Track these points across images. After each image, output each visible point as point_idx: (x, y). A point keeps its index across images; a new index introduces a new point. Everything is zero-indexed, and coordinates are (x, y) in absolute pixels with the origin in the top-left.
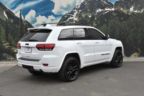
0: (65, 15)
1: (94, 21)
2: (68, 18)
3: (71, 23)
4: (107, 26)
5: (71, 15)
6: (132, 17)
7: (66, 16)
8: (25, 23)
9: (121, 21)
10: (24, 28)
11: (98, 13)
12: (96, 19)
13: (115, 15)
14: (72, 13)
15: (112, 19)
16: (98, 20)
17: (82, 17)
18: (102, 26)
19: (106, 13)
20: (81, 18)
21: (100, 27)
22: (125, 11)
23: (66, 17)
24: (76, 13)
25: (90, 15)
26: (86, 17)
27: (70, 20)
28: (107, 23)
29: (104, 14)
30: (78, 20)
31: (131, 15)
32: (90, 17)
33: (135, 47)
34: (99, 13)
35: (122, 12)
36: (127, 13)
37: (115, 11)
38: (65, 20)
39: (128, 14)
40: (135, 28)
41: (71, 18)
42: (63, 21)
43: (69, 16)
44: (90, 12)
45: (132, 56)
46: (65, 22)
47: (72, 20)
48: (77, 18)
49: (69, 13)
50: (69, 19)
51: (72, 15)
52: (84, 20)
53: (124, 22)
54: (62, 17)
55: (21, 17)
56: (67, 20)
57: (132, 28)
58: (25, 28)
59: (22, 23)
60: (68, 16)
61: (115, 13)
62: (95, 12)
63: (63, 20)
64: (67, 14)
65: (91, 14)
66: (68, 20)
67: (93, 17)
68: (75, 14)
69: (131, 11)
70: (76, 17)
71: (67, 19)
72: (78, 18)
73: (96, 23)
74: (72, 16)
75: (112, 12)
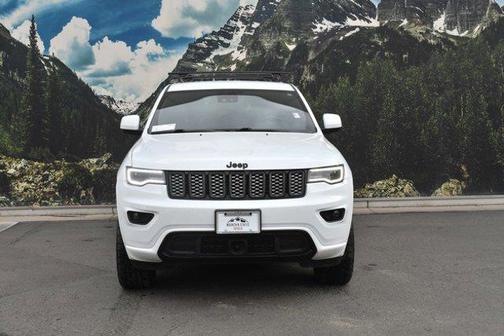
0: (200, 40)
1: (305, 62)
2: (212, 50)
3: (223, 68)
4: (353, 81)
5: (222, 39)
6: (441, 50)
7: (203, 45)
8: (49, 65)
9: (401, 65)
10: (45, 85)
11: (319, 34)
12: (311, 56)
13: (380, 43)
14: (227, 32)
15: (370, 58)
16: (319, 59)
17: (262, 49)
18: (335, 81)
19: (348, 35)
20: (258, 54)
21: (327, 87)
22: (416, 31)
23: (203, 48)
24: (241, 33)
25: (290, 42)
26: (279, 47)
27: (216, 57)
28: (352, 73)
29: (341, 38)
30: (247, 59)
31: (439, 45)
32: (292, 47)
33: (451, 160)
34: (323, 36)
35: (407, 33)
36: (422, 38)
37: (380, 30)
38: (201, 57)
39: (425, 42)
40: (450, 93)
41: (221, 52)
42: (194, 61)
43: (213, 45)
44: (290, 32)
45: (438, 190)
46: (201, 65)
47: (225, 60)
48: (245, 53)
49: (213, 33)
50: (215, 53)
51: (226, 41)
52: (271, 58)
53: (413, 69)
54: (191, 46)
55: (33, 42)
56: (208, 60)
57: (441, 91)
58: (48, 83)
59: (36, 67)
60: (210, 42)
61: (381, 38)
62: (309, 30)
63: (192, 57)
64: (206, 35)
65: (297, 36)
66: (212, 57)
67: (302, 49)
68: (237, 37)
69: (436, 31)
70: (239, 49)
71: (208, 55)
72: (248, 53)
73: (313, 71)
74: (227, 46)
75: (370, 32)
